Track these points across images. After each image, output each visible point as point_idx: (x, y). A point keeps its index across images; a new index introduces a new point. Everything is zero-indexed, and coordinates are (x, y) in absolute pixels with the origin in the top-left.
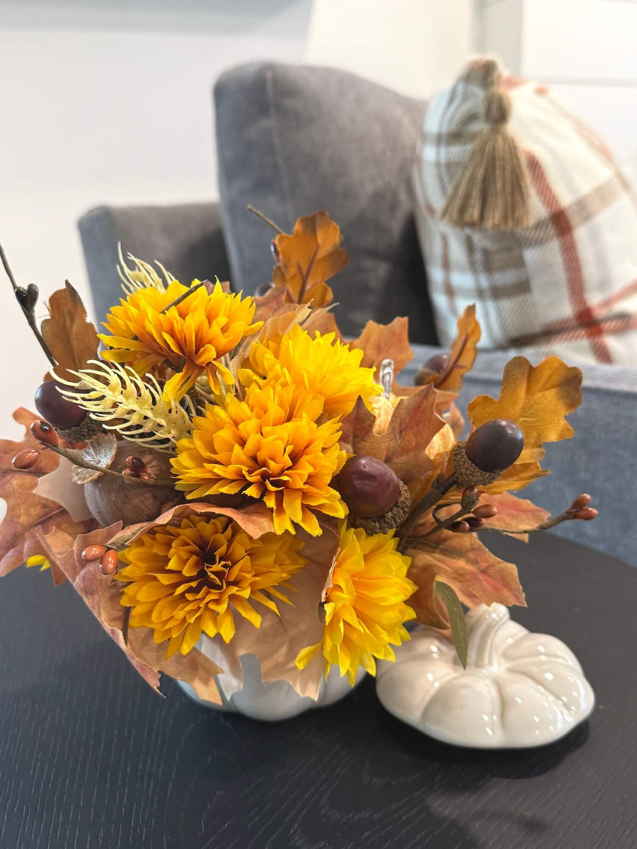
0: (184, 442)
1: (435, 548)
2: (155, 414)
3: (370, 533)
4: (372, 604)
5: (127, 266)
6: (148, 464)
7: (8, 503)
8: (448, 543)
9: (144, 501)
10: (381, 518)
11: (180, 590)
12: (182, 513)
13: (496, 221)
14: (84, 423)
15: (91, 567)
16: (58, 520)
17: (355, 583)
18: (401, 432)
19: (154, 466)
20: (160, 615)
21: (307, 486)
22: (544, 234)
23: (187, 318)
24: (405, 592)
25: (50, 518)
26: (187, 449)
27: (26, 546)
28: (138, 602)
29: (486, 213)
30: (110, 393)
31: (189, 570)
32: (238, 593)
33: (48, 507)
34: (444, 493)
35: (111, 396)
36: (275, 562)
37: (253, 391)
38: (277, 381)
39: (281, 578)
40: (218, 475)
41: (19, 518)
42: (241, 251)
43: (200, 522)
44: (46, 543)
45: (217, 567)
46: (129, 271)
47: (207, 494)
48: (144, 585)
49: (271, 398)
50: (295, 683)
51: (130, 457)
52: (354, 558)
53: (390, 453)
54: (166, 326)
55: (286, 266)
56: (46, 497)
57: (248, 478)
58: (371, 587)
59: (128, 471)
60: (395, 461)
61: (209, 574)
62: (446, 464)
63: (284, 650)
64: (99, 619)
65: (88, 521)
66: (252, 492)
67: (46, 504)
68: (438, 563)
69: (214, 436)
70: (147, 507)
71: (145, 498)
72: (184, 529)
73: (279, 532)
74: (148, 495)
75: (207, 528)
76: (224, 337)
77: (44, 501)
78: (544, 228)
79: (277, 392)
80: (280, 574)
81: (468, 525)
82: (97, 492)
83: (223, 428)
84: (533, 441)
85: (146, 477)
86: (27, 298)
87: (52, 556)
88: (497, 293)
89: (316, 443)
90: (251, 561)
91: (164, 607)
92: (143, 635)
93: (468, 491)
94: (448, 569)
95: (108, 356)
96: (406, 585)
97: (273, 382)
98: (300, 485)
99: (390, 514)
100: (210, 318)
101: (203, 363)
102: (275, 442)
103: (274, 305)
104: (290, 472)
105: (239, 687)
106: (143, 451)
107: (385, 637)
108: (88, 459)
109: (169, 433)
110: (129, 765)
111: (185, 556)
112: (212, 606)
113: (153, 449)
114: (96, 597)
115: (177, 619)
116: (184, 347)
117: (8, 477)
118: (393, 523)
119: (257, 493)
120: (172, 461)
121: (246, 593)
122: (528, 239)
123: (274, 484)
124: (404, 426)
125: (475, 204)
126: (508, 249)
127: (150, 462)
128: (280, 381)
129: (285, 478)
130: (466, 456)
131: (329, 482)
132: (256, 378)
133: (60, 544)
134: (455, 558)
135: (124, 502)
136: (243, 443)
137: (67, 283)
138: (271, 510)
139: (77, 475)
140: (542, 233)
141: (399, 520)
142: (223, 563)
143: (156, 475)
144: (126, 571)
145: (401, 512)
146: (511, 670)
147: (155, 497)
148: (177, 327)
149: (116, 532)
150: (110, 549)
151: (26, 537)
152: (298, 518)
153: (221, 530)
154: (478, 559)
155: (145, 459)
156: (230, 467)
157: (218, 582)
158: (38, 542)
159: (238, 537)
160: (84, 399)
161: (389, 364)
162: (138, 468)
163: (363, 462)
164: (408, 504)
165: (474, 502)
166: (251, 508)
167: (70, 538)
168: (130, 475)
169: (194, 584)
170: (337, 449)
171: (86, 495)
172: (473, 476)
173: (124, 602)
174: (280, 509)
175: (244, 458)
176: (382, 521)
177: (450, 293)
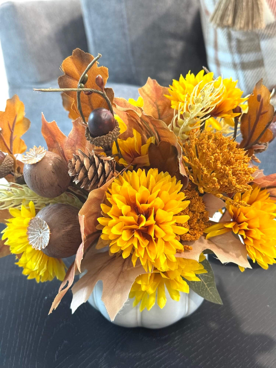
13: (242, 26)
22: (273, 32)
29: (236, 21)
42: (93, 31)
78: (273, 28)
88: (244, 66)
122: (263, 35)
125: (229, 15)
126: (252, 40)
140: (272, 30)
177: (218, 63)
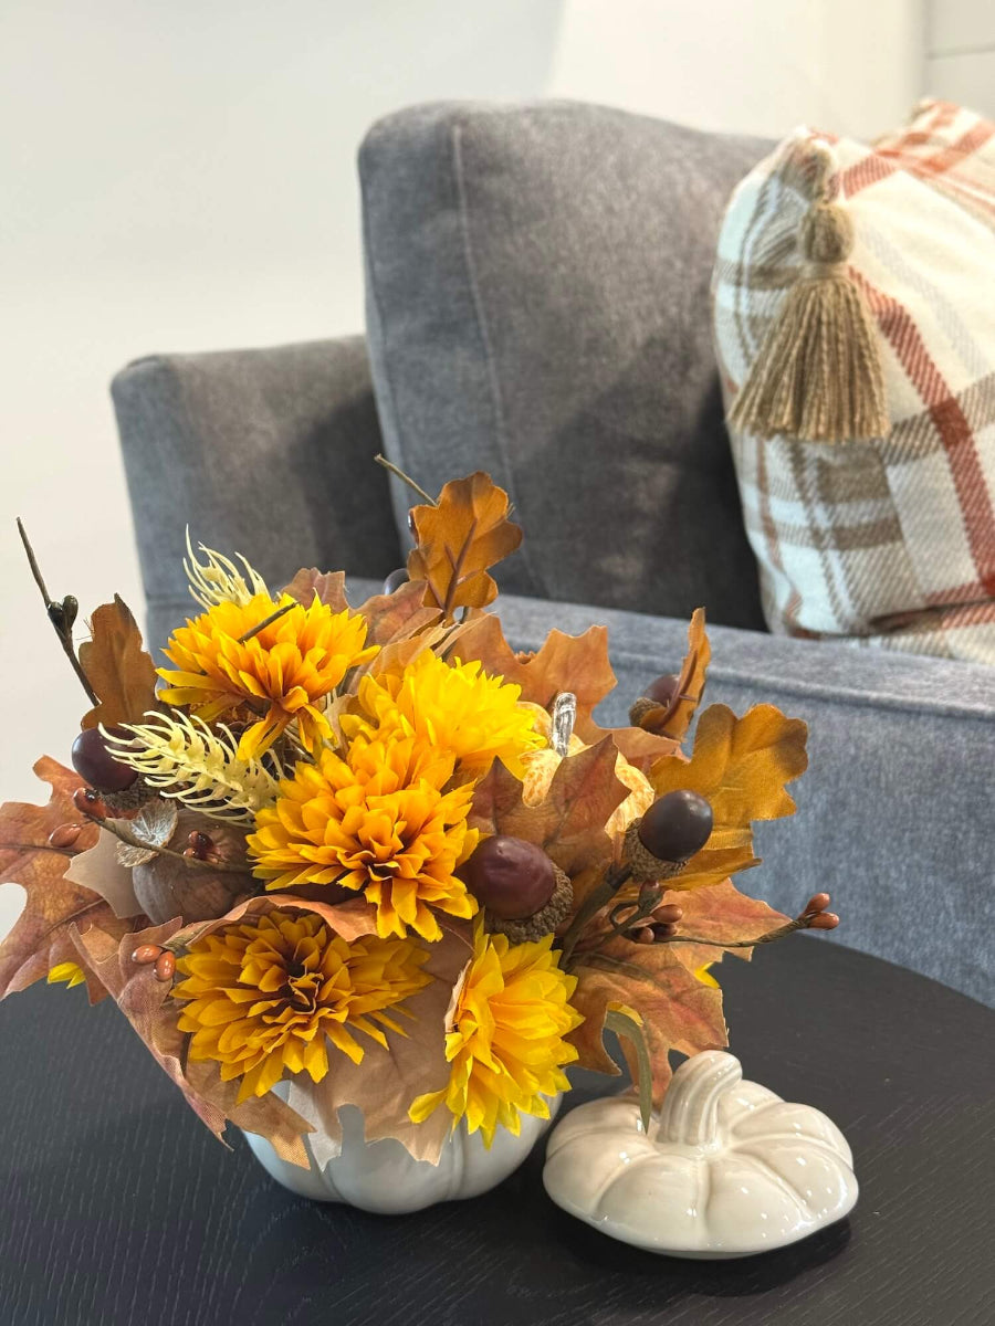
0: (265, 814)
1: (616, 965)
2: (228, 776)
3: (515, 942)
4: (514, 1037)
5: (197, 558)
6: (218, 841)
7: (27, 890)
8: (633, 959)
9: (213, 892)
10: (528, 920)
11: (255, 1010)
12: (260, 909)
13: (822, 429)
14: (135, 785)
15: (140, 978)
16: (96, 916)
17: (493, 1009)
18: (567, 802)
19: (226, 845)
20: (228, 1045)
21: (423, 876)
22: (923, 441)
23: (273, 650)
24: (562, 1023)
25: (85, 913)
26: (269, 823)
27: (52, 950)
28: (201, 1026)
29: (806, 415)
30: (170, 752)
31: (269, 984)
32: (332, 1016)
33: (82, 898)
34: (617, 887)
35: (171, 755)
36: (384, 977)
37: (359, 745)
38: (392, 732)
39: (391, 998)
40: (306, 859)
41: (43, 912)
43: (284, 920)
44: (81, 944)
45: (305, 980)
46: (200, 567)
47: (292, 883)
48: (209, 1003)
49: (380, 757)
50: (408, 1144)
51: (194, 833)
52: (491, 974)
53: (552, 832)
54: (244, 661)
55: (427, 550)
56: (80, 883)
57: (344, 863)
58: (516, 1015)
59: (190, 851)
60: (560, 842)
61: (294, 989)
62: (621, 849)
63: (397, 1100)
64: (148, 1047)
65: (134, 918)
66: (349, 882)
67: (79, 894)
68: (614, 986)
69: (303, 807)
70: (215, 899)
71: (214, 888)
72: (261, 929)
73: (383, 935)
74: (216, 884)
75: (293, 929)
76: (321, 676)
77: (76, 890)
78: (922, 429)
79: (389, 750)
80: (389, 995)
81: (652, 934)
82: (150, 878)
83: (315, 797)
84: (739, 819)
85: (215, 860)
86: (62, 616)
87: (89, 963)
88: (844, 539)
89: (437, 819)
90: (350, 975)
91: (235, 1034)
92: (207, 1075)
93: (646, 886)
94: (626, 993)
95: (168, 697)
96: (563, 1014)
97: (386, 733)
98: (412, 873)
99: (540, 915)
100: (304, 647)
101: (292, 709)
102: (381, 817)
103: (407, 610)
104: (400, 856)
105: (336, 1152)
106: (212, 824)
107: (534, 1084)
108: (138, 833)
109: (247, 800)
110: (182, 1266)
111: (262, 966)
112: (297, 1033)
113: (224, 821)
114: (147, 1018)
115: (252, 1050)
116: (267, 687)
117: (29, 856)
118: (545, 927)
119: (357, 884)
120: (249, 838)
121: (341, 1017)
122: (894, 450)
123: (378, 871)
124: (571, 793)
125: (786, 399)
126: (861, 465)
127: (221, 838)
128: (395, 733)
129: (392, 865)
130: (637, 840)
131: (452, 871)
132: (364, 728)
133: (99, 947)
134: (639, 980)
135: (184, 893)
136: (340, 815)
137: (117, 596)
138: (375, 905)
139: (124, 855)
140: (919, 439)
141: (553, 925)
142: (312, 975)
143: (227, 857)
144: (186, 985)
145: (557, 912)
146: (738, 1151)
147: (226, 887)
148: (259, 665)
149: (174, 932)
150: (167, 951)
151: (53, 939)
152: (411, 919)
153: (312, 933)
154: (672, 982)
155: (213, 836)
156: (322, 848)
157: (307, 1002)
158: (71, 944)
159: (333, 943)
160: (138, 759)
161: (568, 700)
162: (204, 848)
163: (501, 844)
164: (567, 902)
165: (654, 901)
166: (350, 904)
167: (112, 941)
168: (194, 856)
169: (274, 1004)
170: (463, 827)
171: (134, 881)
172: (647, 866)
173: (183, 1026)
174: (387, 906)
175: (342, 837)
176: (530, 924)
177: (771, 531)
